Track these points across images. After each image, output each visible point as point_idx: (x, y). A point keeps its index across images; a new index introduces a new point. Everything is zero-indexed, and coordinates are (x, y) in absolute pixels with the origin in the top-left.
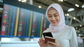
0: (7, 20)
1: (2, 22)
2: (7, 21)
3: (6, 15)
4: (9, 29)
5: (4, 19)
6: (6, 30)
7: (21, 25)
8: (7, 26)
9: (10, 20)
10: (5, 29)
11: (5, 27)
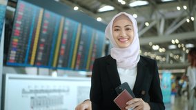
0: (20, 38)
1: (11, 43)
2: (19, 40)
3: (18, 28)
4: (21, 56)
5: (15, 37)
6: (16, 57)
7: (42, 48)
8: (19, 50)
9: (25, 39)
10: (14, 55)
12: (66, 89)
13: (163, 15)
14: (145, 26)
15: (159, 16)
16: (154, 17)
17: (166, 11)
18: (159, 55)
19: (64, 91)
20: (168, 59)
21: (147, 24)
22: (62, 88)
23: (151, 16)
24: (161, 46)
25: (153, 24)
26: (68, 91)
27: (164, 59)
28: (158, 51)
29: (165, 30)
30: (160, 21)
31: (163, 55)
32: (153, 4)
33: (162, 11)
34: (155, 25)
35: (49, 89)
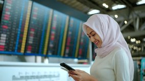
3: (8, 13)
9: (15, 23)
11: (5, 35)
12: (56, 74)
13: (138, 15)
14: (124, 24)
15: (135, 16)
16: (131, 17)
17: (140, 12)
18: (136, 46)
19: (54, 76)
20: (143, 49)
21: (126, 22)
22: (52, 74)
23: (129, 16)
24: (137, 39)
25: (130, 22)
26: (58, 76)
27: (140, 49)
28: (135, 43)
29: (140, 26)
30: (136, 19)
31: (139, 46)
32: (130, 7)
33: (137, 12)
34: (132, 23)
35: (40, 75)
